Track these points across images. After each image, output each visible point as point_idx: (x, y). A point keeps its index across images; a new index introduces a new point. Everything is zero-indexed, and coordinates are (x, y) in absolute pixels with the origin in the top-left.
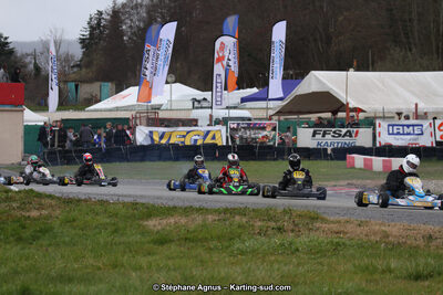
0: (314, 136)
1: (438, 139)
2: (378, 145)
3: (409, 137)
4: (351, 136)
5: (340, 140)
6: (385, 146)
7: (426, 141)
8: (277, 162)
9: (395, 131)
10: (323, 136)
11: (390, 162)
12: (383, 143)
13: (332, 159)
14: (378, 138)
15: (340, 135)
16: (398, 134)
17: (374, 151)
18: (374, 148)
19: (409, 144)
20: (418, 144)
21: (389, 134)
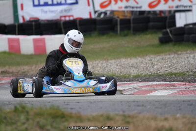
1: (98, 8)
2: (21, 21)
3: (60, 8)
6: (30, 21)
7: (82, 12)
9: (42, 3)
11: (43, 40)
12: (27, 18)
14: (21, 13)
16: (46, 4)
17: (17, 29)
18: (17, 24)
19: (61, 17)
20: (72, 16)
21: (35, 6)
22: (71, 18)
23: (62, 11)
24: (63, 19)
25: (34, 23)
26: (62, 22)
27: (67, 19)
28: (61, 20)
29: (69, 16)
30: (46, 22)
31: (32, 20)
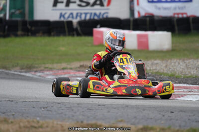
0: (55, 5)
2: (136, 16)
3: (173, 5)
4: (102, 4)
5: (89, 10)
6: (145, 17)
8: (8, 40)
10: (67, 5)
12: (143, 14)
13: (78, 35)
14: (137, 9)
15: (88, 4)
16: (160, 1)
17: (131, 24)
18: (132, 19)
19: (174, 14)
20: (186, 14)
21: (149, 2)
22: (185, 16)
23: (175, 8)
24: (176, 16)
25: (148, 19)
26: (175, 20)
27: (180, 16)
28: (174, 17)
29: (182, 14)
30: (160, 18)
31: (147, 15)
